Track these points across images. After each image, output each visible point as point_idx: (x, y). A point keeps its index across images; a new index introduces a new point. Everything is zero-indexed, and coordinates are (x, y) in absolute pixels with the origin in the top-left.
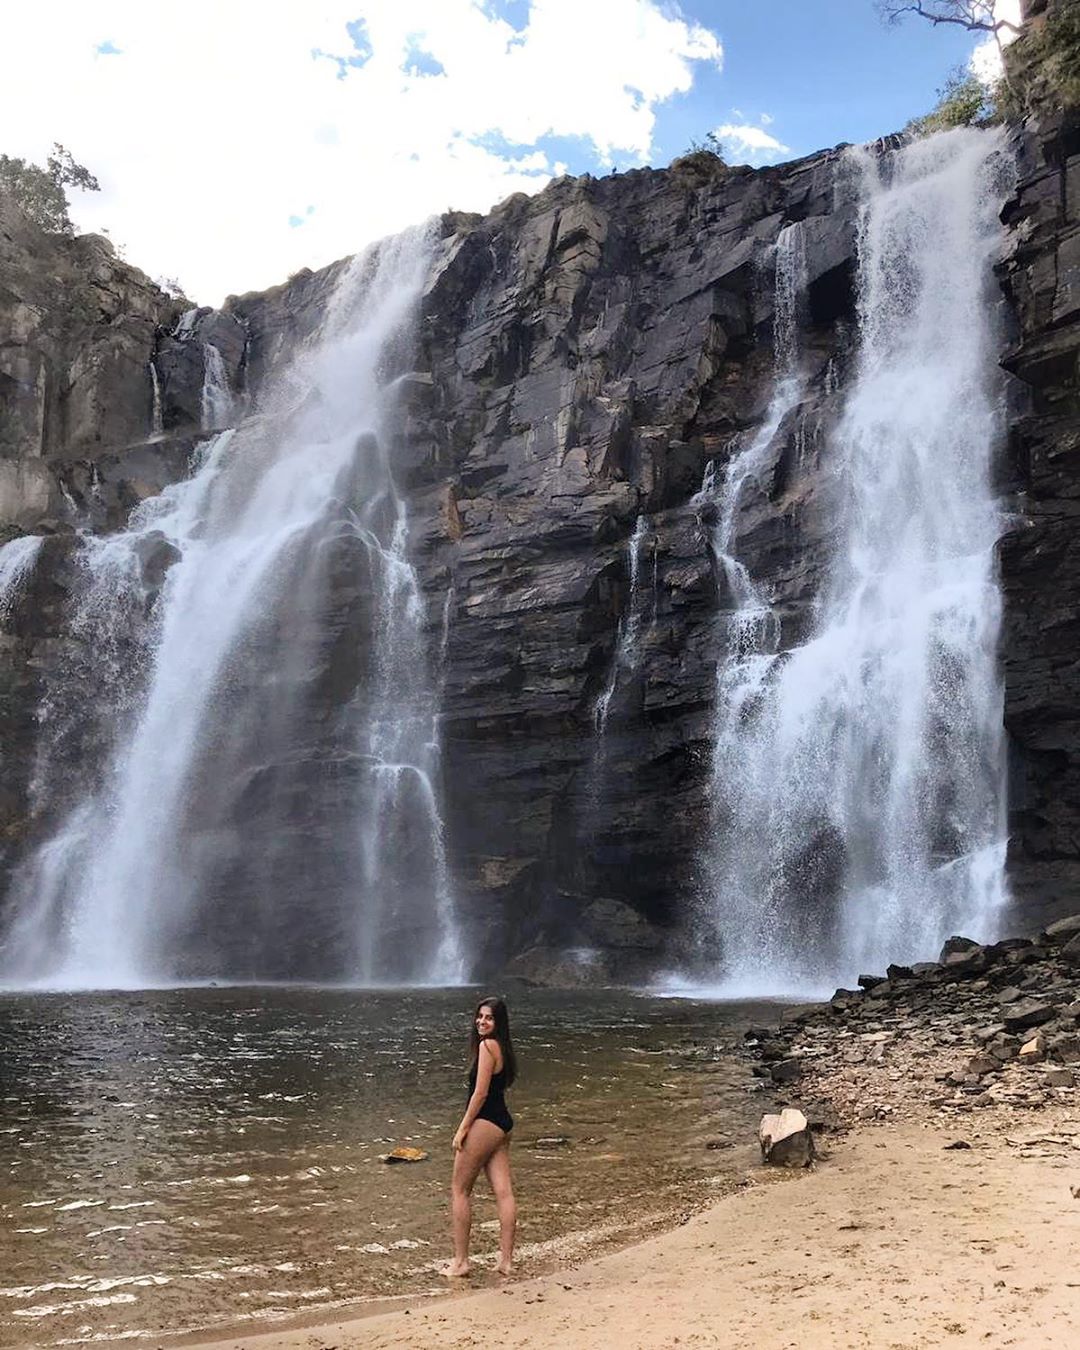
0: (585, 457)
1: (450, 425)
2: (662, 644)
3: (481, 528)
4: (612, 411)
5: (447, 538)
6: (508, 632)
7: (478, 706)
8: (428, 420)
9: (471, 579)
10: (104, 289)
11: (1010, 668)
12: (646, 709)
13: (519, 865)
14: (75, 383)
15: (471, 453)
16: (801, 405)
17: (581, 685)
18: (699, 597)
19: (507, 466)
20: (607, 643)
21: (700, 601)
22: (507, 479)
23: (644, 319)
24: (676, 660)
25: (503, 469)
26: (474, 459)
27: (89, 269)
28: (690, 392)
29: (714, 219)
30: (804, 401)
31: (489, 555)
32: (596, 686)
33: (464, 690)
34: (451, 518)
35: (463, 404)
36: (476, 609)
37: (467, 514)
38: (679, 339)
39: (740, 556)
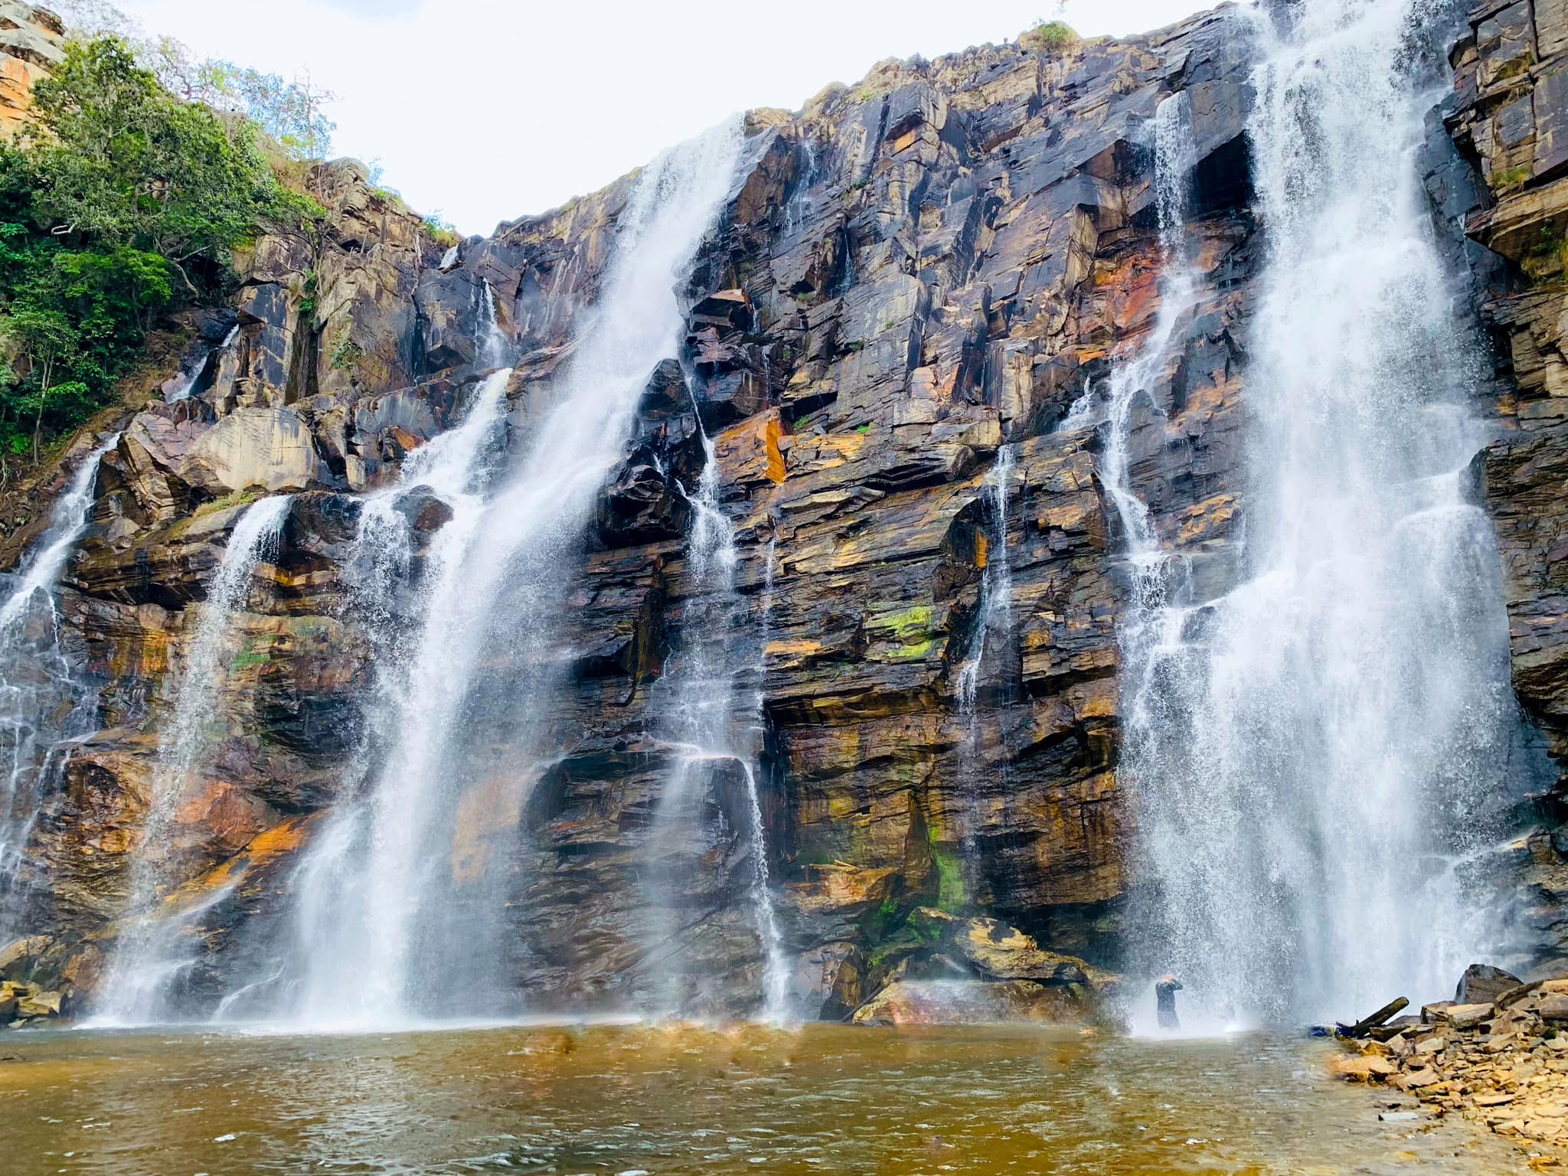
0: (932, 378)
1: (766, 349)
2: (1040, 599)
3: (809, 468)
4: (963, 322)
5: (767, 481)
6: (847, 589)
7: (812, 681)
8: (740, 345)
9: (798, 528)
10: (358, 218)
11: (1515, 611)
12: (1025, 679)
13: (872, 876)
14: (326, 323)
15: (792, 381)
16: (1198, 306)
17: (940, 653)
18: (1085, 539)
19: (835, 394)
20: (973, 600)
21: (1087, 545)
22: (837, 410)
23: (995, 215)
24: (1061, 618)
25: (831, 397)
26: (793, 388)
27: (341, 197)
28: (1056, 296)
29: (1074, 97)
30: (1201, 300)
31: (818, 498)
32: (958, 652)
33: (795, 663)
34: (771, 458)
35: (780, 325)
36: (805, 564)
37: (790, 453)
38: (1039, 237)
39: (1135, 488)
